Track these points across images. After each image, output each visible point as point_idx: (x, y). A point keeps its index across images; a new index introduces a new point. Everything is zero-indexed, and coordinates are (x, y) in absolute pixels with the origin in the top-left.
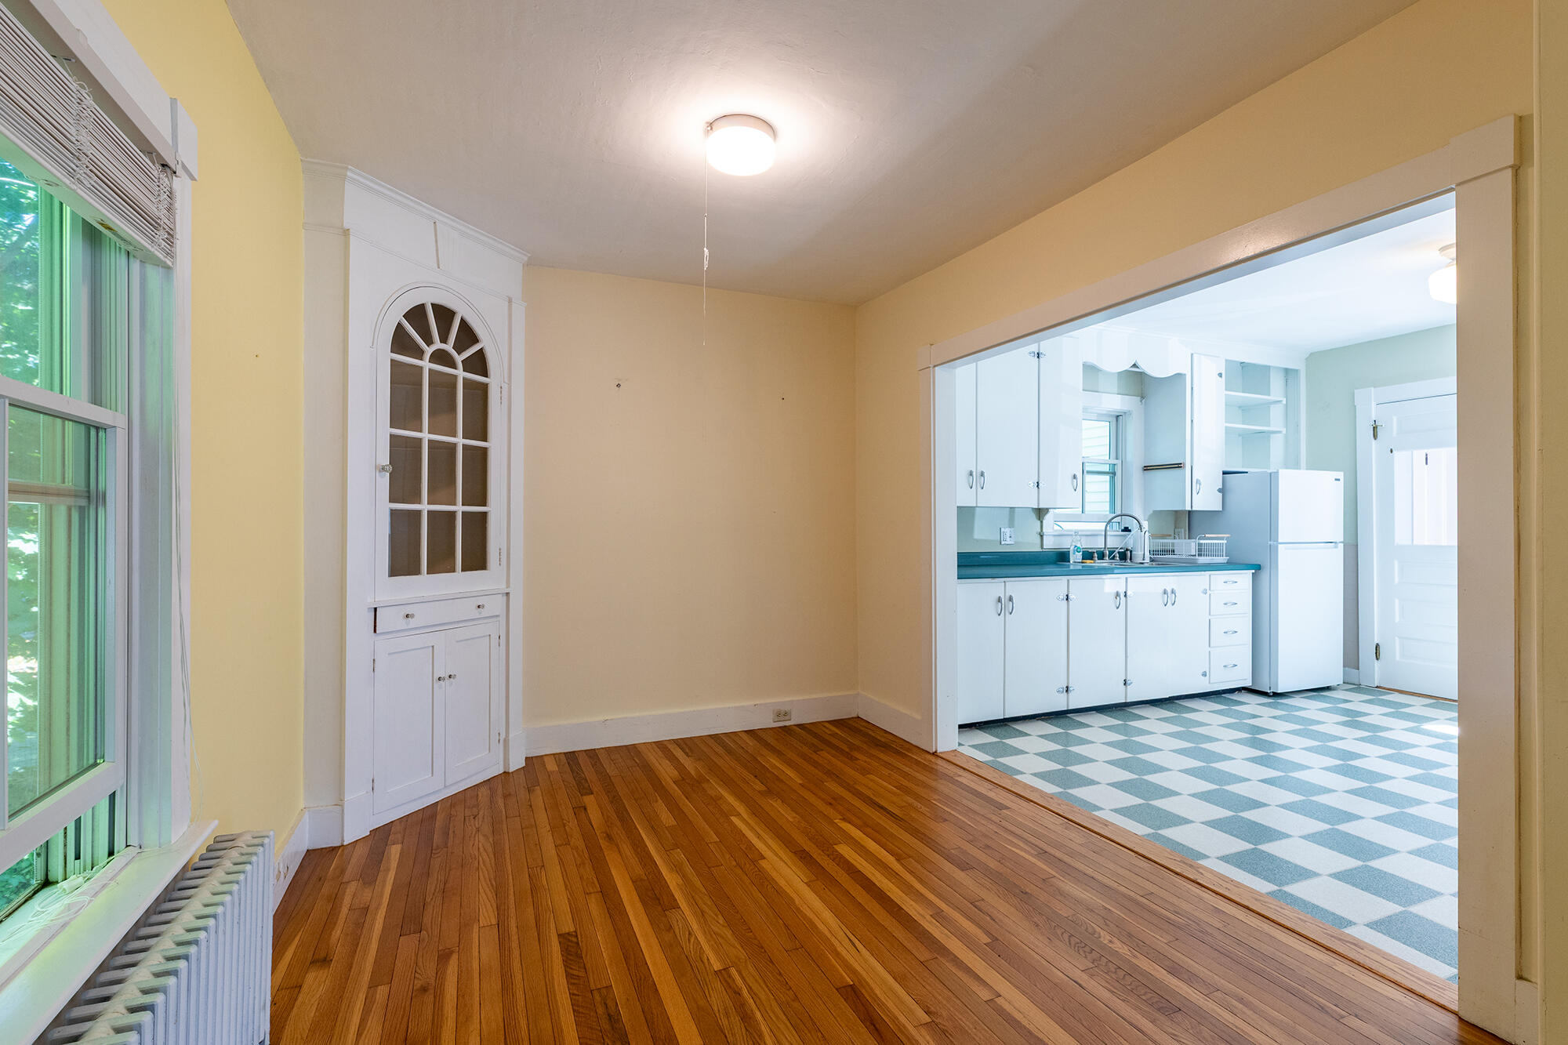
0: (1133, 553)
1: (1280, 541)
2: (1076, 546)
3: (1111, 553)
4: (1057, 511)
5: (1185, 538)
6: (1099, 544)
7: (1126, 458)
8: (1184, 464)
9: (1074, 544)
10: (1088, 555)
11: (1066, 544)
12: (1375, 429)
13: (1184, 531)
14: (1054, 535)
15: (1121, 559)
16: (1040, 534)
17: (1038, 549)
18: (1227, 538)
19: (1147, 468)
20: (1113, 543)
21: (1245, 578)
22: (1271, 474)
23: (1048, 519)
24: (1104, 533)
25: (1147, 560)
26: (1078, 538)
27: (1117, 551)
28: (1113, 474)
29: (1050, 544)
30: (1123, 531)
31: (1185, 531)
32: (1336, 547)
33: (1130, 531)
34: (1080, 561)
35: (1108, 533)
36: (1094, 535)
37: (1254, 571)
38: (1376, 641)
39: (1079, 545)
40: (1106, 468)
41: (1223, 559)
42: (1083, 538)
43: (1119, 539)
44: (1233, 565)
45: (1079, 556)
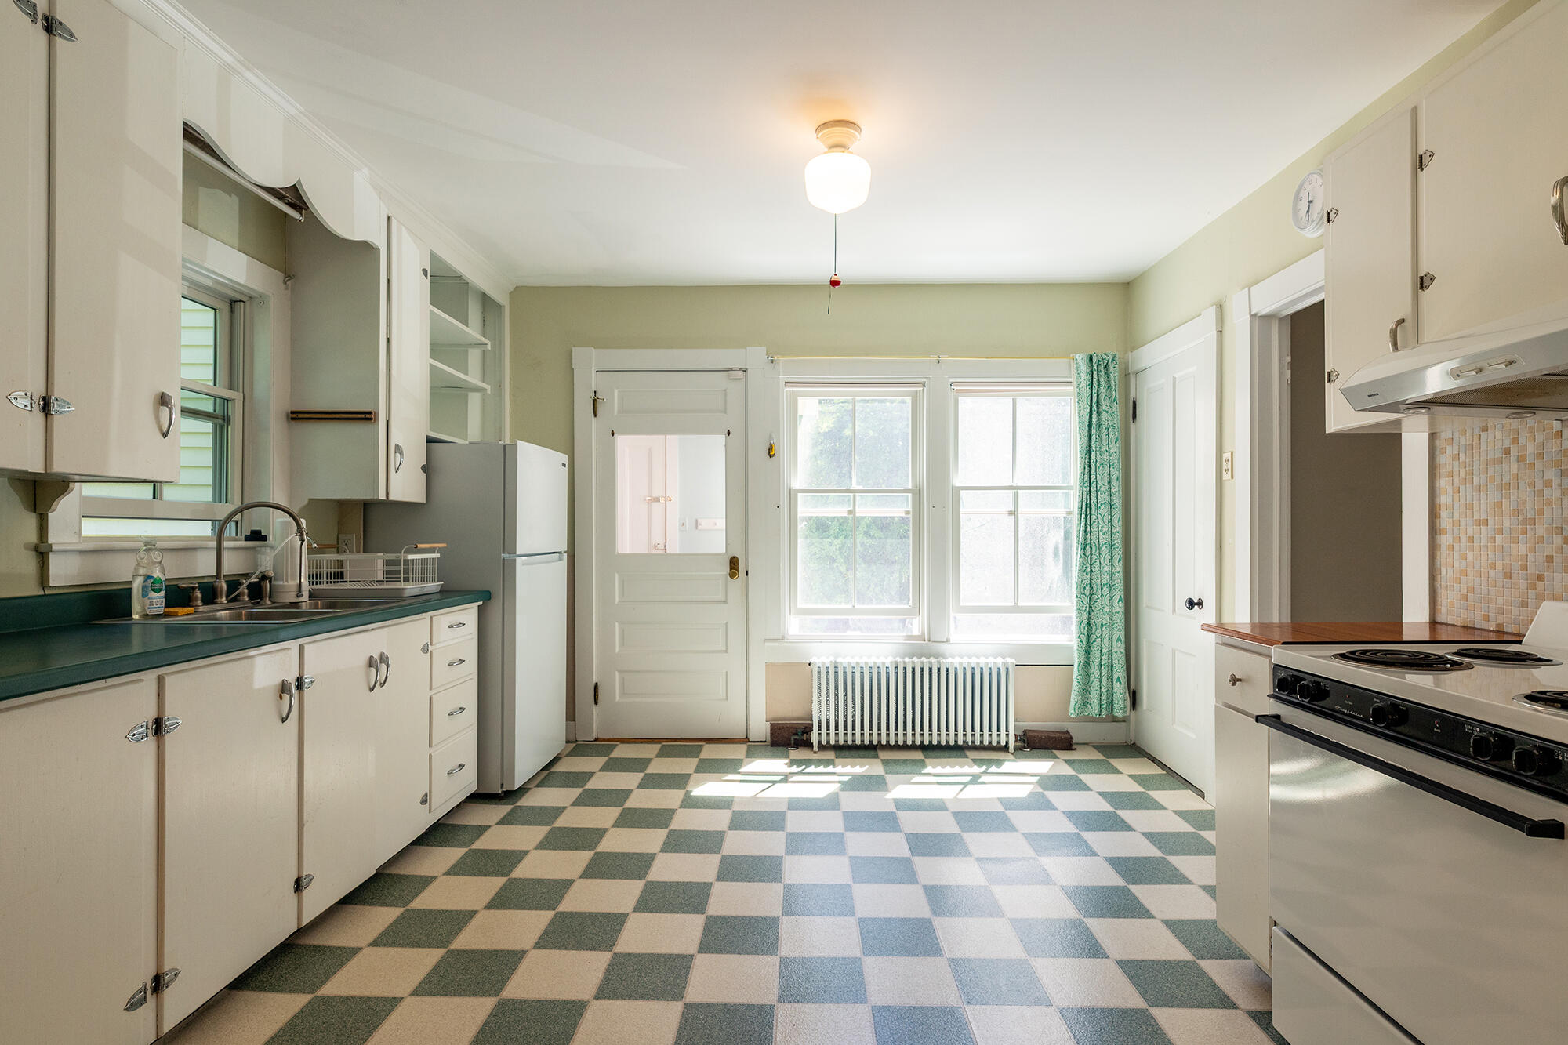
0: (273, 583)
1: (518, 553)
2: (148, 577)
3: (233, 585)
4: (89, 490)
5: (358, 552)
6: (204, 566)
7: (252, 389)
8: (377, 414)
9: (142, 571)
10: (178, 595)
11: (118, 571)
12: (595, 401)
13: (355, 539)
14: (82, 552)
15: (251, 597)
16: (36, 549)
17: (32, 589)
18: (440, 551)
19: (297, 416)
20: (233, 564)
21: (468, 615)
22: (504, 446)
23: (63, 511)
24: (214, 544)
25: (305, 597)
26: (156, 556)
27: (246, 583)
28: (221, 420)
29: (64, 572)
30: (247, 539)
31: (358, 538)
32: (560, 559)
33: (264, 538)
34: (161, 611)
35: (226, 544)
36: (187, 548)
37: (481, 603)
38: (595, 681)
39: (157, 573)
40: (208, 406)
41: (434, 586)
42: (168, 556)
43: (242, 555)
44: (449, 596)
45: (158, 599)
